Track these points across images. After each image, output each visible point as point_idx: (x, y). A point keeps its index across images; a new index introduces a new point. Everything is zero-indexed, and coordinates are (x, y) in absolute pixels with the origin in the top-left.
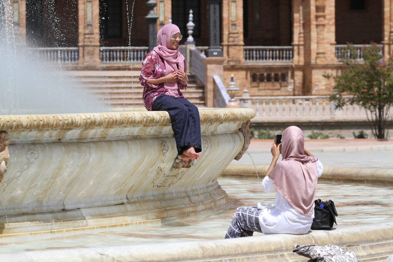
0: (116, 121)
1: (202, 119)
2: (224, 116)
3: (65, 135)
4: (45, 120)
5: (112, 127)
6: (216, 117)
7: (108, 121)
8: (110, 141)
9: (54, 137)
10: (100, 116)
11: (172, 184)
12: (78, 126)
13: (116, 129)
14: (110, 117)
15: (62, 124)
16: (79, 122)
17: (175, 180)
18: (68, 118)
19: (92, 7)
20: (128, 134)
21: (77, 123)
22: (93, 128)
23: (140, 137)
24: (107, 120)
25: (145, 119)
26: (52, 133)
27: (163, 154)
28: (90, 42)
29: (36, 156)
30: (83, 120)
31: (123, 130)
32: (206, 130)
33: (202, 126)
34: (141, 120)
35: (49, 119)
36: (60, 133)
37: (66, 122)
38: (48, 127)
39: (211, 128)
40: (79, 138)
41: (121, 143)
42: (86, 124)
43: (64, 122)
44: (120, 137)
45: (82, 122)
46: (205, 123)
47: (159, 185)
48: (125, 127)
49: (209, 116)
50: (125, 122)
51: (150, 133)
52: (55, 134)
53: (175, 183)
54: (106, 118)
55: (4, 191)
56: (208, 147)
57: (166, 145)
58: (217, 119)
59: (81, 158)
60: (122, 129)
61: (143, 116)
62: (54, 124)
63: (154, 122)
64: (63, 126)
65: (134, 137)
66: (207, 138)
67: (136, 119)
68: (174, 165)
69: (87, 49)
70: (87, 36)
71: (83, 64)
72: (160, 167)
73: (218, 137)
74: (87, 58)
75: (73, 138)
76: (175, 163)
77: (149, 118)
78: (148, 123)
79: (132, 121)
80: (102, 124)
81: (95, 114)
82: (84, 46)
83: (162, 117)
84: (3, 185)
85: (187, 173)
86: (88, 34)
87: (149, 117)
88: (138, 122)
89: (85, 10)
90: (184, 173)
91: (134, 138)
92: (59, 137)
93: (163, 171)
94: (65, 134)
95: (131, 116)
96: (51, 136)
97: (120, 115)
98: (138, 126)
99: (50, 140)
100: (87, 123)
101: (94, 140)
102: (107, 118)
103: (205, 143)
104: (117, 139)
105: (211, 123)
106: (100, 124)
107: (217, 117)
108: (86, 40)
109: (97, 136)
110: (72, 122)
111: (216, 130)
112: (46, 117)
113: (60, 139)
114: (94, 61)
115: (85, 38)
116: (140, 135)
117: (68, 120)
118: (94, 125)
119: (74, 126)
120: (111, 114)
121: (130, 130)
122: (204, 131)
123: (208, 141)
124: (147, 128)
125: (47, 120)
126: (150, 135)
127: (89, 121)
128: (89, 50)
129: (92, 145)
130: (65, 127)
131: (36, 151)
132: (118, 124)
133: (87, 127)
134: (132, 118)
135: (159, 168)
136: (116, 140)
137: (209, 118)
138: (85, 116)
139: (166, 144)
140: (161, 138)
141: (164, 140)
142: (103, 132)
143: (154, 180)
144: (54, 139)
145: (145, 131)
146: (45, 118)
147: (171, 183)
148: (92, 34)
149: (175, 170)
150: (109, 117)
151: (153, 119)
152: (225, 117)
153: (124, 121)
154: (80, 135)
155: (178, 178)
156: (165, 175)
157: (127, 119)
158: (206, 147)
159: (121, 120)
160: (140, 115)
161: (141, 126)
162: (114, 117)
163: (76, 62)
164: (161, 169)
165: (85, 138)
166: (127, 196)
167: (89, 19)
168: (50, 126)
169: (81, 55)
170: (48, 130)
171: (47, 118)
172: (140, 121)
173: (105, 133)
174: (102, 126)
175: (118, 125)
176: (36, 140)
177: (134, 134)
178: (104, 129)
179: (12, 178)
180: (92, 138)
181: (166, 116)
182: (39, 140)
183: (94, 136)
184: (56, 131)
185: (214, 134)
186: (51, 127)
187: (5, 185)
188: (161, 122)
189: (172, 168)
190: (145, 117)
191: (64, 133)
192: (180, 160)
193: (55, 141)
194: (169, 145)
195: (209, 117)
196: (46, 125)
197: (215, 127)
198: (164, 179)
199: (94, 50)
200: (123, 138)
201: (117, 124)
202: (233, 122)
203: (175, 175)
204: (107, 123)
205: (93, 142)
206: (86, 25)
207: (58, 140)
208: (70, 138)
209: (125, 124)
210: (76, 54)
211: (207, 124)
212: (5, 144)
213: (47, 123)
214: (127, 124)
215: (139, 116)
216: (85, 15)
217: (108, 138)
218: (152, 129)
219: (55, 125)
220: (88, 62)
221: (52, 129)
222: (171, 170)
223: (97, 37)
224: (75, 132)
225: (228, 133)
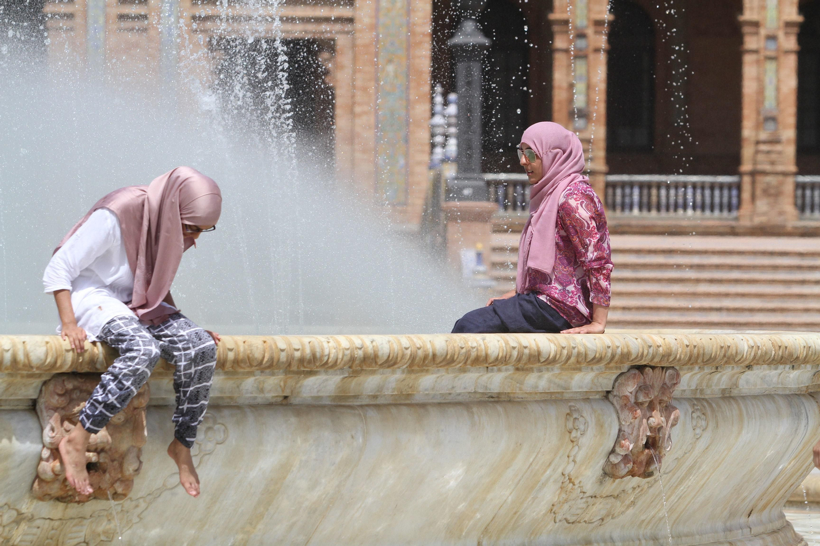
0: (434, 355)
1: (682, 356)
2: (750, 350)
3: (300, 387)
4: (242, 349)
5: (427, 371)
6: (726, 352)
7: (411, 355)
8: (423, 406)
9: (270, 390)
10: (389, 342)
11: (610, 517)
12: (330, 364)
13: (438, 375)
14: (418, 346)
15: (285, 359)
16: (332, 356)
17: (618, 506)
18: (303, 345)
19: (777, 71)
20: (473, 388)
21: (326, 358)
22: (373, 372)
23: (508, 396)
24: (408, 352)
25: (515, 353)
26: (264, 382)
27: (572, 441)
28: (773, 163)
29: (220, 436)
30: (343, 352)
31: (459, 379)
32: (704, 384)
33: (689, 375)
34: (505, 354)
35: (250, 346)
36: (285, 382)
37: (297, 354)
38: (248, 367)
39: (720, 379)
40: (337, 396)
41: (451, 410)
42: (350, 361)
43: (291, 355)
44: (452, 395)
45: (340, 356)
46: (697, 368)
47: (571, 519)
48: (463, 370)
49: (704, 350)
50: (458, 358)
51: (537, 387)
52: (273, 384)
53: (619, 515)
54: (407, 349)
55: (140, 520)
56: (706, 428)
57: (581, 419)
58: (729, 358)
59: (341, 443)
60: (455, 377)
61: (508, 344)
62: (266, 359)
63: (542, 360)
64: (290, 365)
65: (492, 397)
66: (705, 404)
67: (489, 352)
68: (608, 470)
69: (762, 181)
70: (763, 147)
71: (751, 219)
72: (566, 473)
73: (741, 403)
74: (762, 205)
75: (321, 394)
76: (609, 463)
77: (527, 351)
78: (523, 362)
79: (477, 355)
80: (395, 363)
81: (375, 337)
82: (753, 174)
83: (563, 348)
84: (137, 506)
85: (651, 490)
86: (765, 142)
87: (526, 347)
88: (497, 359)
89: (760, 80)
90: (642, 490)
91: (492, 400)
92: (283, 391)
93: (576, 482)
94: (299, 385)
95: (475, 345)
96: (262, 389)
97: (447, 341)
98: (499, 370)
99: (261, 398)
100: (352, 359)
101: (380, 401)
102: (410, 349)
103: (698, 417)
104: (444, 401)
105: (717, 368)
106: (391, 362)
107: (729, 353)
108: (760, 157)
109: (388, 392)
110: (314, 355)
111: (736, 385)
112: (244, 342)
113: (286, 397)
114: (781, 213)
115: (757, 152)
116: (508, 393)
117: (303, 350)
118: (374, 365)
119: (317, 364)
120: (420, 339)
121: (478, 378)
122: (697, 385)
123: (709, 412)
124: (527, 375)
125: (245, 350)
126: (536, 393)
127: (360, 353)
128: (768, 184)
129: (372, 413)
130: (294, 368)
131: (219, 424)
132: (441, 362)
133: (354, 368)
134: (477, 350)
135: (563, 474)
136: (440, 404)
137: (704, 354)
138: (351, 341)
139: (582, 416)
140: (568, 400)
141: (574, 406)
142: (403, 381)
143: (553, 505)
144: (270, 395)
145: (522, 383)
146: (241, 344)
147: (608, 515)
148: (775, 141)
149: (614, 481)
150: (414, 344)
151: (536, 354)
152: (753, 354)
153: (456, 357)
154: (339, 387)
155: (627, 502)
156: (584, 493)
157: (464, 350)
158: (700, 428)
159: (447, 354)
160: (503, 342)
161: (507, 370)
162: (429, 346)
163: (735, 214)
164: (570, 479)
165: (356, 397)
166: (479, 543)
167: (769, 103)
168: (255, 364)
169: (746, 195)
170: (251, 374)
171: (246, 343)
172: (502, 357)
173: (410, 385)
174: (396, 366)
175: (440, 367)
176: (222, 398)
177: (490, 390)
178: (404, 376)
179: (158, 489)
180: (375, 397)
181: (574, 346)
182: (231, 398)
183: (378, 391)
184: (274, 378)
185: (732, 395)
186: (256, 366)
187: (143, 505)
188: (560, 361)
189: (602, 475)
190: (514, 348)
191: (297, 383)
192: (620, 458)
193: (274, 400)
194: (588, 419)
195: (701, 352)
196: (243, 361)
197: (733, 375)
198: (584, 503)
199: (781, 184)
200: (460, 399)
201: (437, 364)
202: (788, 366)
203: (616, 495)
204: (410, 361)
205: (377, 406)
206: (761, 118)
207: (281, 399)
208: (312, 395)
209: (460, 363)
210: (734, 192)
211: (704, 370)
212: (136, 406)
213: (246, 357)
214: (465, 363)
215: (497, 346)
216: (761, 92)
217: (418, 398)
218: (540, 377)
219: (267, 362)
220: (764, 214)
221: (262, 372)
222: (601, 482)
223: (790, 150)
224: (327, 380)
225: (778, 395)
